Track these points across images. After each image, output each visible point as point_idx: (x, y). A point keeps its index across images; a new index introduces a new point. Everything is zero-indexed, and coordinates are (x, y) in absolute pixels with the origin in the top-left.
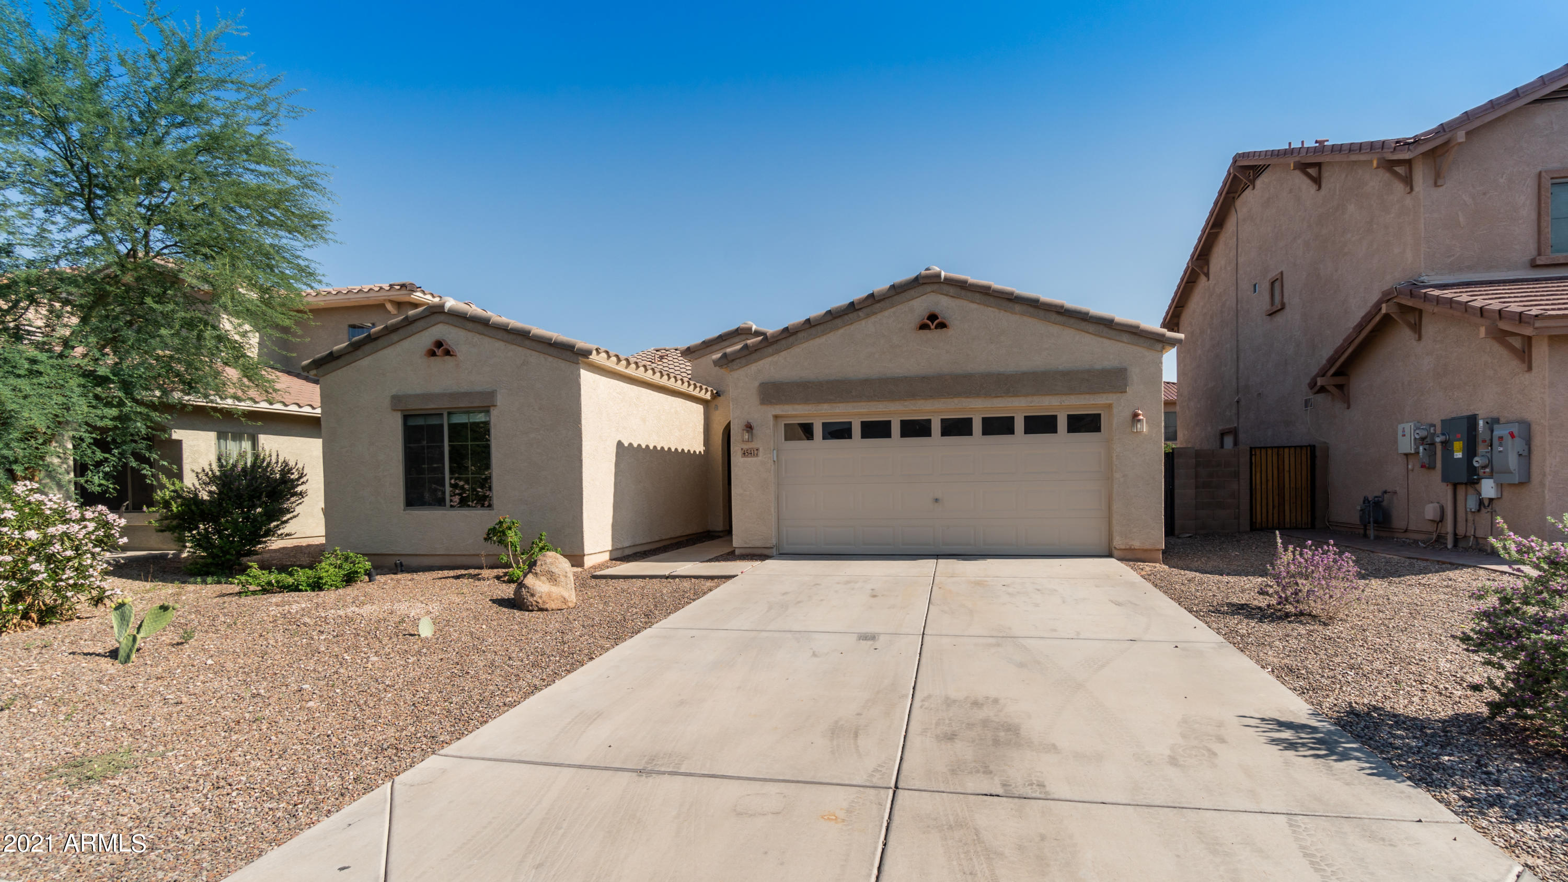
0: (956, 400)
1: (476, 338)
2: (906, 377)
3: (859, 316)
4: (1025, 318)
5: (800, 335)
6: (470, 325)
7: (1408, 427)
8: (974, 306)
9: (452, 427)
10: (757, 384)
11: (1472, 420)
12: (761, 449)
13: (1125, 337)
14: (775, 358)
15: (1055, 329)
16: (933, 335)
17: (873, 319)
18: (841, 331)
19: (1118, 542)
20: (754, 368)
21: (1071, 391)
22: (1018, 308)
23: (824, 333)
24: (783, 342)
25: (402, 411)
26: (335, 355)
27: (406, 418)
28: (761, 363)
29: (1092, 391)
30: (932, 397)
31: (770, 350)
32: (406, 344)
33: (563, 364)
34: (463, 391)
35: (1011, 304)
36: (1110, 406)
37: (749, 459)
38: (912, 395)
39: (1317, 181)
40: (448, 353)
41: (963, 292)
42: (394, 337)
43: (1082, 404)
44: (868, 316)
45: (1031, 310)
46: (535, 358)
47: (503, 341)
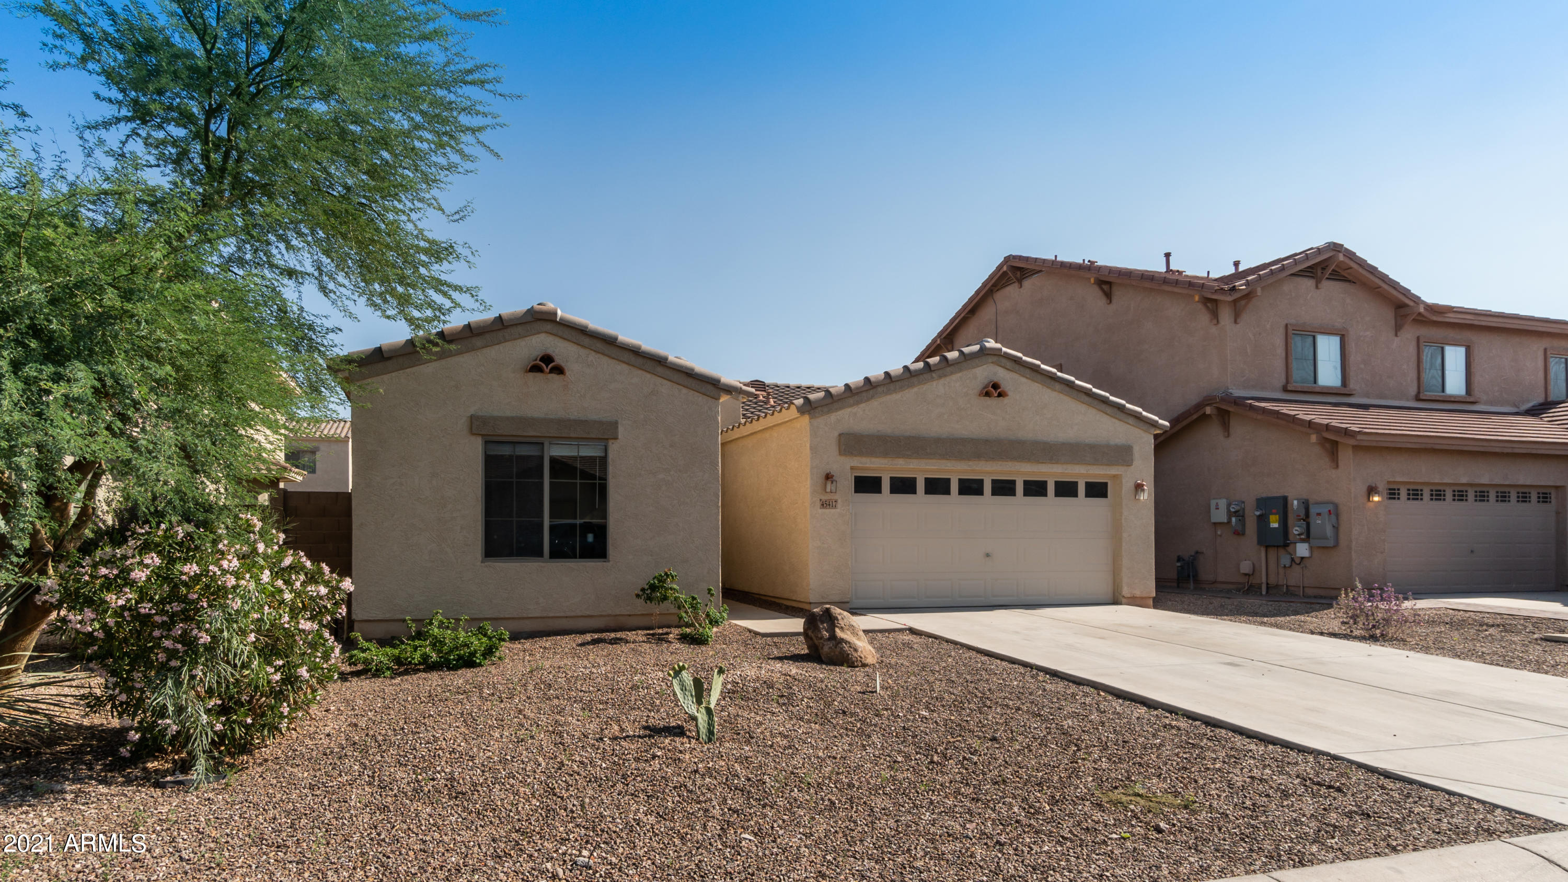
0: (1010, 463)
1: (592, 357)
2: (972, 439)
3: (932, 378)
4: (1062, 396)
5: (880, 389)
6: (586, 341)
7: (1223, 503)
8: (1024, 380)
9: (554, 461)
10: (836, 434)
11: (1285, 499)
12: (839, 501)
13: (1131, 420)
14: (855, 409)
15: (1082, 408)
16: (992, 402)
17: (942, 381)
18: (915, 389)
19: (1126, 591)
20: (833, 417)
21: (1096, 462)
22: (1058, 386)
23: (902, 389)
24: (864, 394)
25: (482, 435)
26: (385, 356)
27: (487, 443)
28: (840, 413)
29: (1110, 464)
30: (993, 459)
31: (851, 401)
32: (493, 352)
33: (700, 399)
34: (572, 417)
35: (1053, 382)
36: (1115, 477)
37: (827, 511)
38: (978, 456)
39: (1108, 296)
40: (559, 370)
41: (1017, 367)
42: (478, 342)
43: (1097, 473)
44: (940, 377)
45: (1067, 389)
46: (665, 387)
47: (628, 364)
